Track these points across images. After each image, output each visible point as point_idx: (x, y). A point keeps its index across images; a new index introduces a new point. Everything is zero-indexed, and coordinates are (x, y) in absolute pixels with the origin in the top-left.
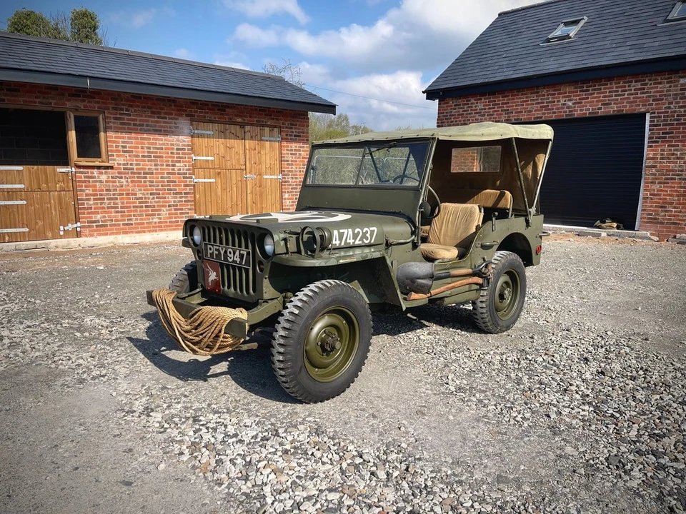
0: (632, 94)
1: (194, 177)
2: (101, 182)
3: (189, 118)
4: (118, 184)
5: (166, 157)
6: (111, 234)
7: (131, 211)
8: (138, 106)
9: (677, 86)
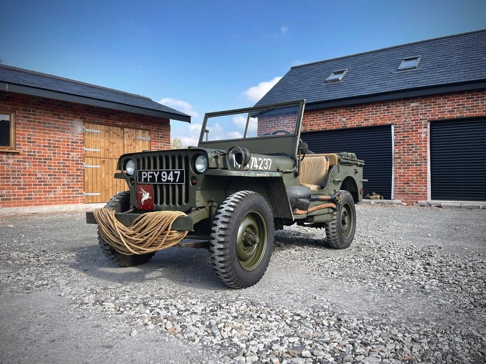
0: (382, 113)
1: (84, 163)
2: (8, 164)
3: (82, 120)
4: (22, 167)
5: (63, 148)
6: (13, 206)
7: (32, 188)
8: (42, 109)
9: (409, 108)
